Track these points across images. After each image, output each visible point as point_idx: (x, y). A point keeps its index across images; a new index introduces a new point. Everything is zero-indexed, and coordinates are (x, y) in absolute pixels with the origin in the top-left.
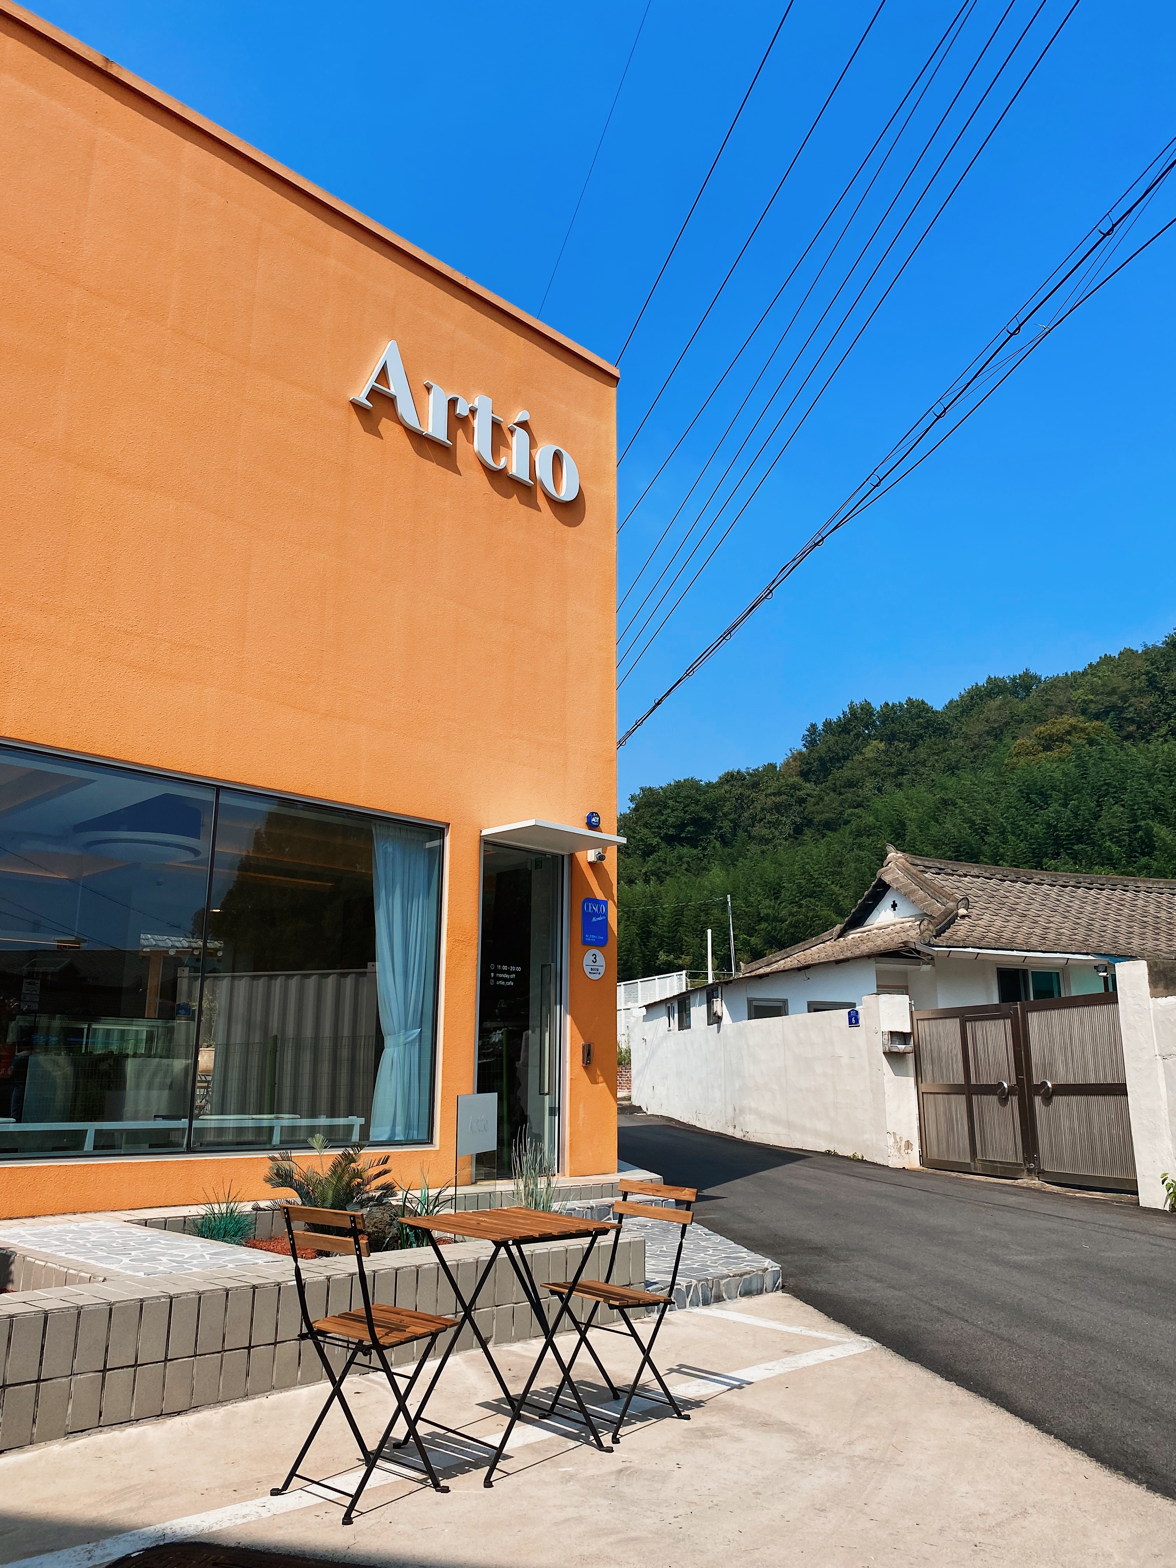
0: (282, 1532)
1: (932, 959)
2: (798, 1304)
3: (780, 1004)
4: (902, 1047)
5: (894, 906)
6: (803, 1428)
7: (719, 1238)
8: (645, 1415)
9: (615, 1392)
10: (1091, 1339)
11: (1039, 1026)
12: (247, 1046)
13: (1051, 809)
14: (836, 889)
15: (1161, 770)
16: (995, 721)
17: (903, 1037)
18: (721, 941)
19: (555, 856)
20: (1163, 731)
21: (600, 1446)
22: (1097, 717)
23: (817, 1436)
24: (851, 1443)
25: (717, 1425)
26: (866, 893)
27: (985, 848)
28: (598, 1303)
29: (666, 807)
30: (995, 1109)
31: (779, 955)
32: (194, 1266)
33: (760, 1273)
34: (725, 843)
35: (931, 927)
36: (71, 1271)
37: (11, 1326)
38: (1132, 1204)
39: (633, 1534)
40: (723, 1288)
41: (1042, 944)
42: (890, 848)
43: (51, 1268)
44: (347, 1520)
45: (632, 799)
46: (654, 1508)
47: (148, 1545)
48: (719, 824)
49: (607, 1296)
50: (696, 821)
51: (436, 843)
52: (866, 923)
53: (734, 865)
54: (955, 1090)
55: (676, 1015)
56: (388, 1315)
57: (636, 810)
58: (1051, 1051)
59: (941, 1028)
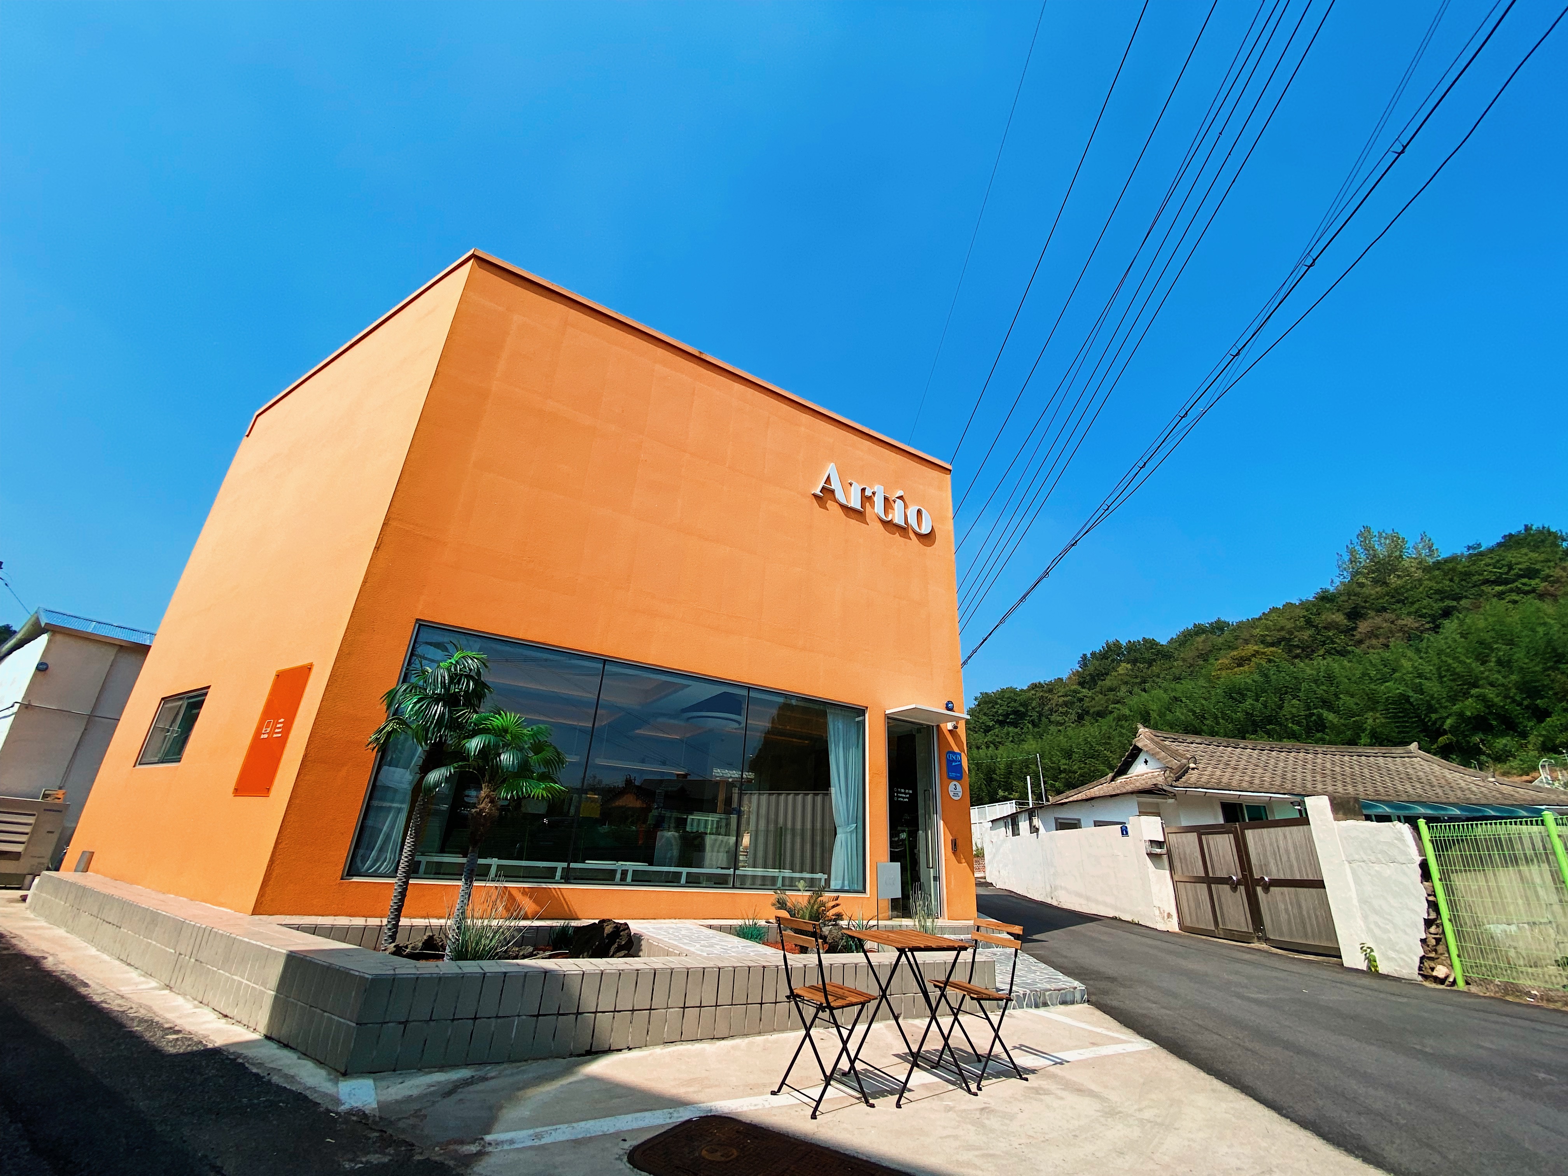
0: (775, 1118)
1: (1175, 795)
2: (1099, 1013)
3: (1076, 822)
4: (1159, 851)
5: (1146, 762)
6: (1106, 1096)
7: (1043, 966)
8: (998, 1074)
9: (979, 1057)
10: (1314, 1055)
11: (1254, 839)
12: (767, 831)
13: (1247, 703)
14: (1108, 753)
15: (1324, 677)
16: (1202, 650)
17: (1160, 844)
18: (1036, 785)
19: (928, 726)
20: (1321, 652)
21: (969, 1091)
22: (1272, 645)
23: (1116, 1102)
24: (1140, 1110)
25: (1047, 1087)
26: (1127, 754)
27: (1205, 728)
28: (964, 996)
29: (997, 703)
30: (1229, 894)
31: (1072, 792)
32: (733, 952)
33: (1072, 990)
34: (1034, 725)
35: (1172, 775)
36: (670, 949)
37: (638, 976)
38: (1338, 965)
39: (991, 1152)
40: (1047, 998)
41: (1250, 787)
42: (1140, 726)
43: (661, 947)
44: (814, 1116)
45: (976, 699)
46: (1005, 1136)
47: (702, 1115)
48: (1030, 714)
49: (970, 991)
50: (1016, 712)
51: (861, 718)
52: (1129, 772)
53: (1042, 738)
54: (1198, 880)
55: (1010, 827)
56: (836, 989)
57: (978, 705)
58: (1265, 855)
59: (1184, 839)
